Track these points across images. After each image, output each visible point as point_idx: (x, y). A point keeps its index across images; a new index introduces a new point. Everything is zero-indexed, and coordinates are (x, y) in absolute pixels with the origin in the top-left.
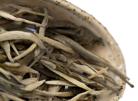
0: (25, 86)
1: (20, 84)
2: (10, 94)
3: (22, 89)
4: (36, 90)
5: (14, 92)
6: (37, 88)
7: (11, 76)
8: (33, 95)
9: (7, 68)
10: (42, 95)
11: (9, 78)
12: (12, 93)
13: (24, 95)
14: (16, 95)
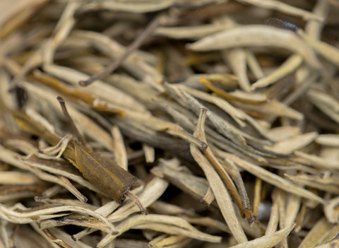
0: (273, 143)
1: (262, 137)
2: (241, 158)
3: (267, 148)
4: (298, 153)
5: (250, 154)
6: (300, 150)
7: (245, 121)
8: (290, 163)
9: (238, 104)
10: (309, 163)
11: (243, 124)
12: (246, 155)
13: (272, 161)
14: (254, 161)
